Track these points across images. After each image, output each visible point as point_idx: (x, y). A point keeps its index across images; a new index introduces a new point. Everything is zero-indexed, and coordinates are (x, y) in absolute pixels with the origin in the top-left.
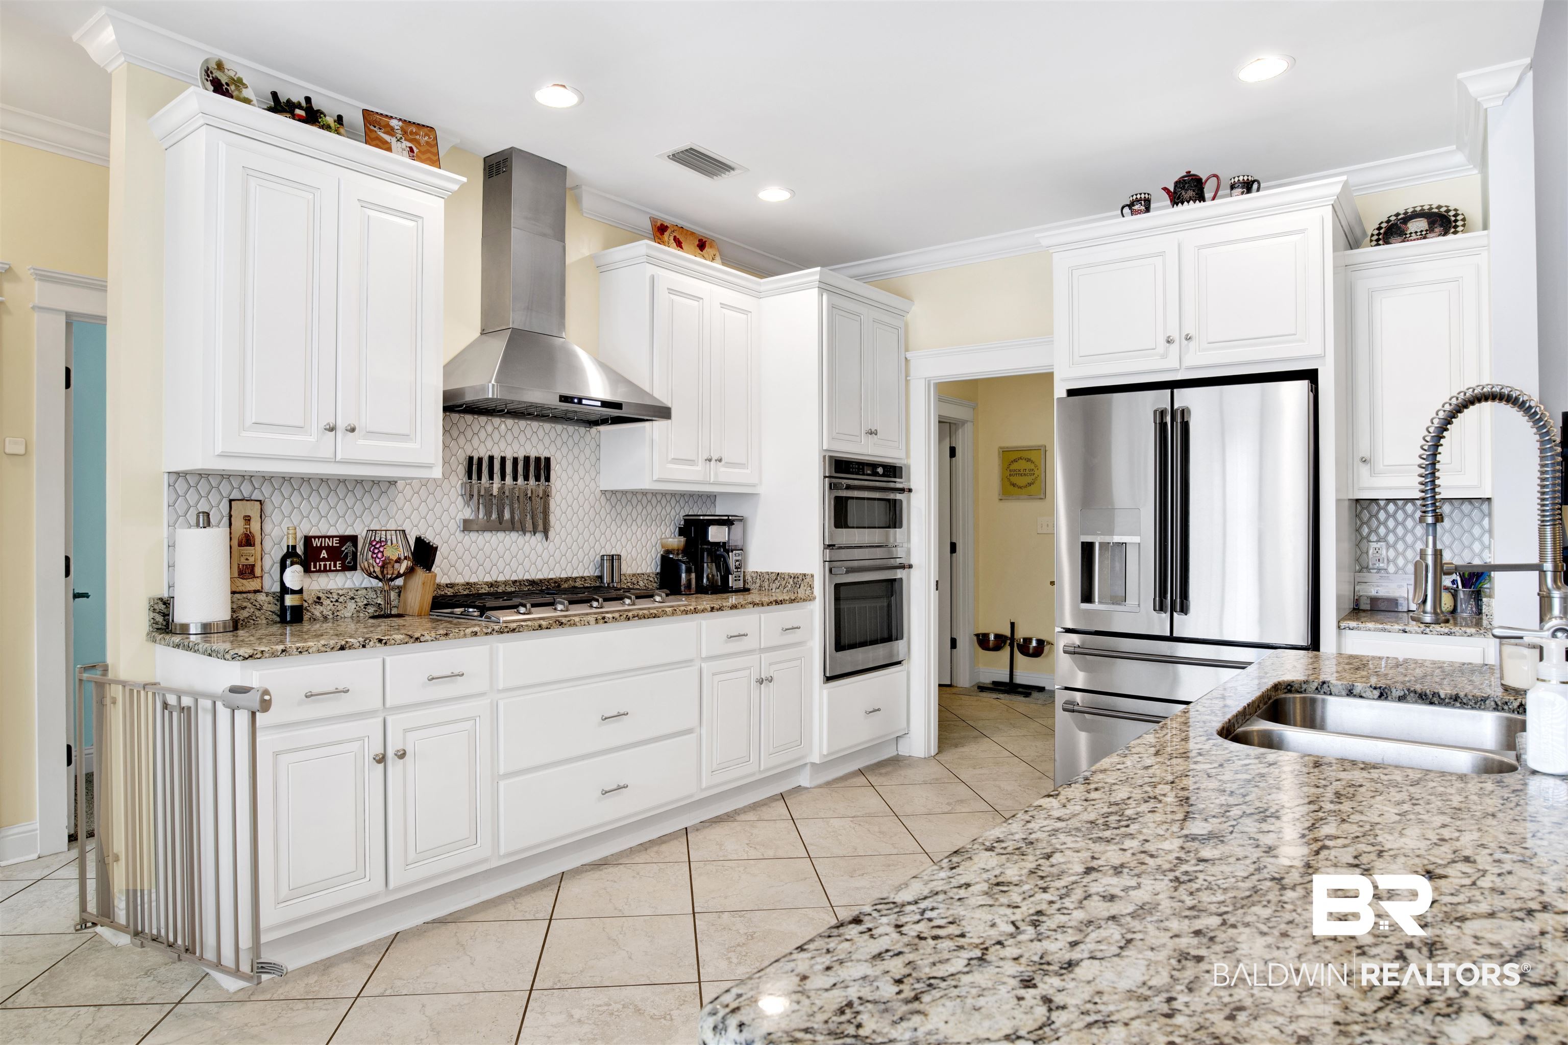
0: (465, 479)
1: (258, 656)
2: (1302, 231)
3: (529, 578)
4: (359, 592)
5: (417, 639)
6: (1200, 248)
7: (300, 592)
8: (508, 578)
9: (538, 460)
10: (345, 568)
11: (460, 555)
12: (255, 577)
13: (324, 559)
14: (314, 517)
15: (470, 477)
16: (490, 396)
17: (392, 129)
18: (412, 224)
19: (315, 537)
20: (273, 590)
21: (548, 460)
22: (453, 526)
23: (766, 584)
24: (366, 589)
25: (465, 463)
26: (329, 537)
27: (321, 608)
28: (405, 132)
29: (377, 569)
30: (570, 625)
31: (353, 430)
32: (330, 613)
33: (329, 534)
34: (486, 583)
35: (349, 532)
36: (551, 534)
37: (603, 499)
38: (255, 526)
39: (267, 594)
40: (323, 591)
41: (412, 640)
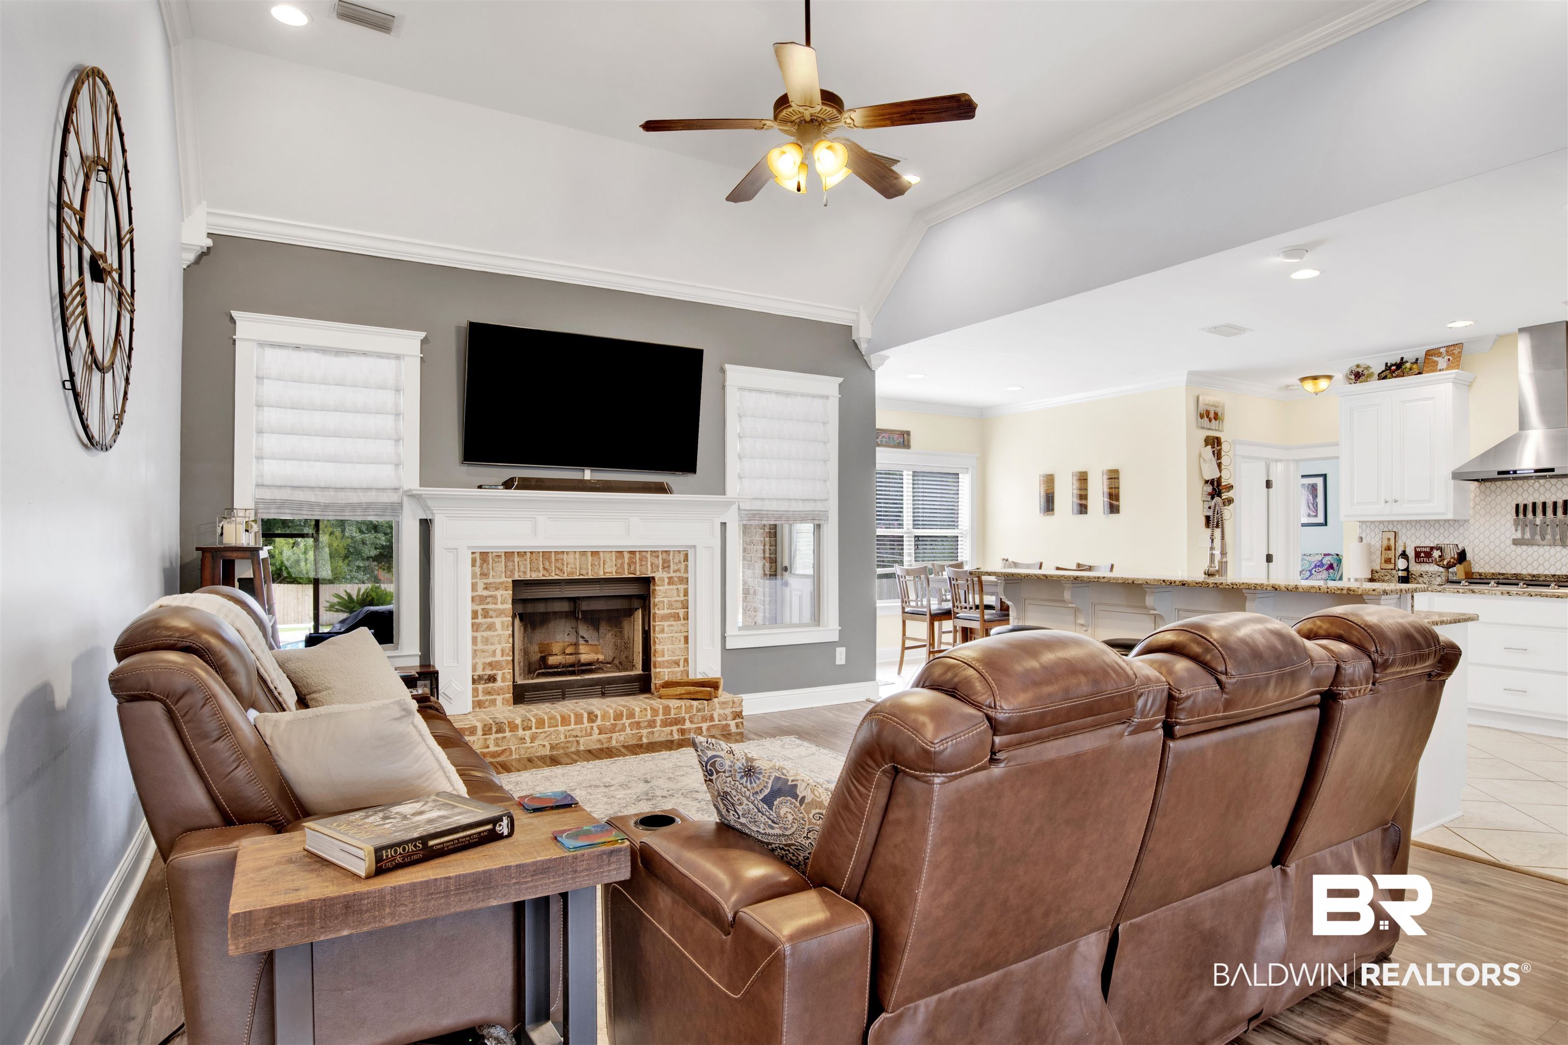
0: (1515, 517)
4: (1442, 574)
11: (1513, 558)
12: (1391, 563)
13: (1422, 557)
14: (1422, 538)
15: (1519, 515)
17: (1441, 353)
19: (1421, 547)
22: (1508, 542)
25: (1513, 508)
26: (1426, 547)
27: (1423, 579)
28: (1447, 352)
31: (1396, 501)
32: (1427, 581)
34: (1530, 575)
35: (1440, 545)
38: (1392, 542)
40: (1424, 571)
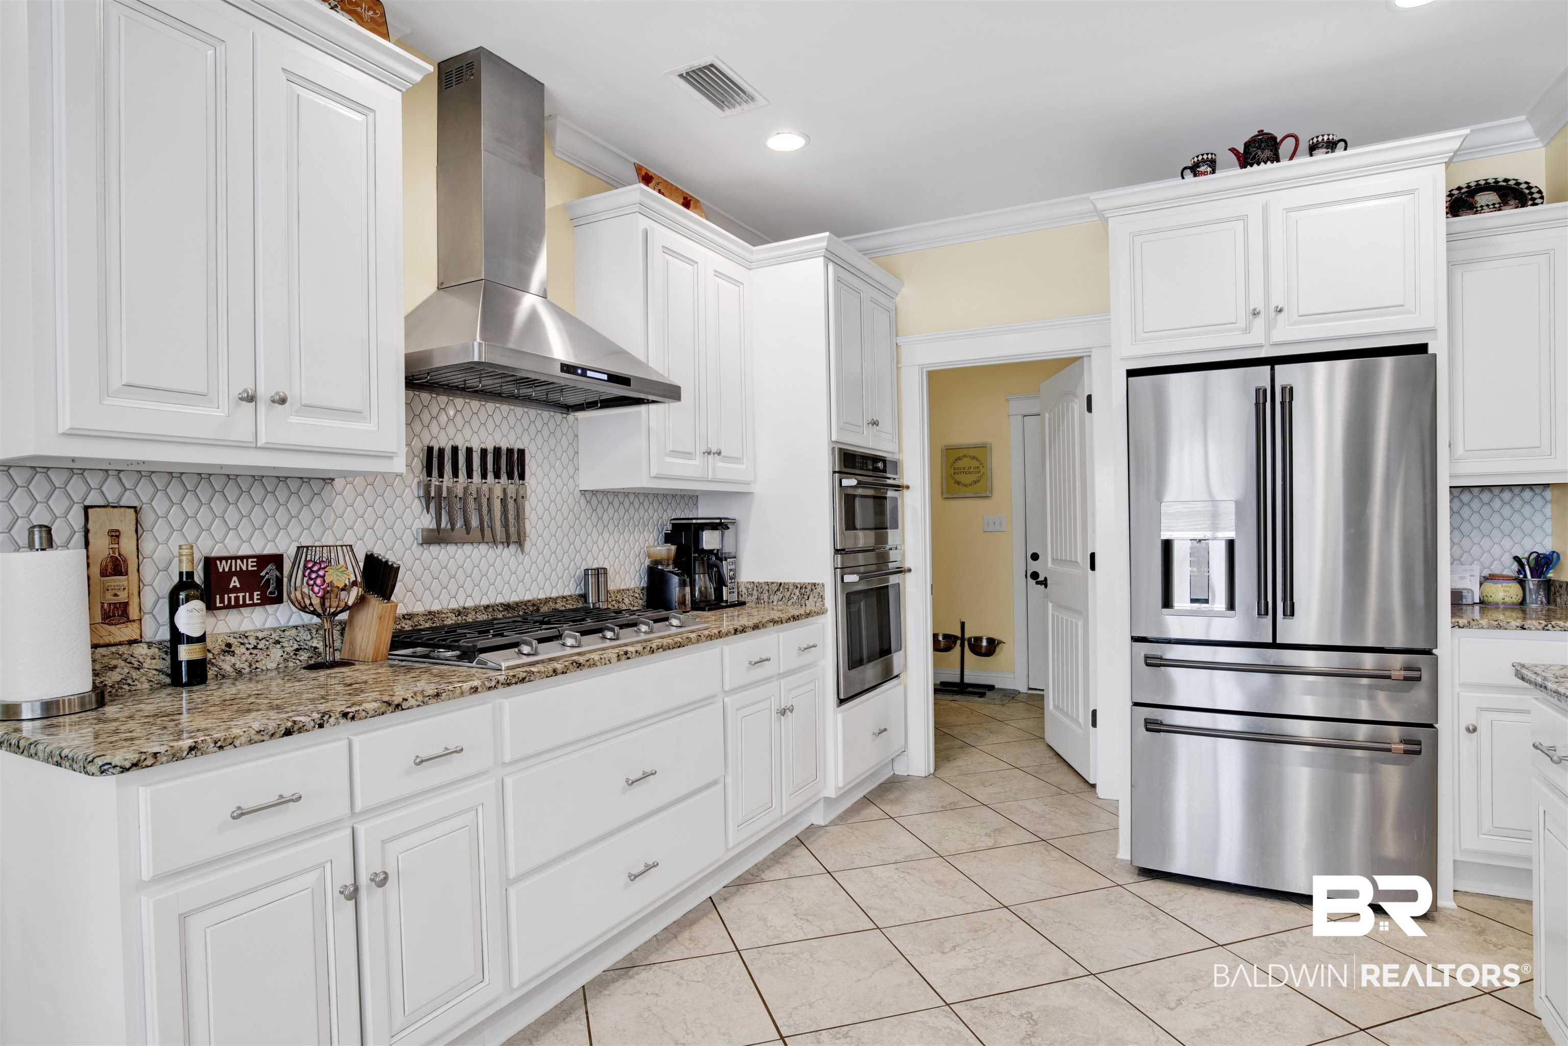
0: (423, 477)
1: (148, 762)
2: (1411, 192)
3: (502, 601)
4: (287, 633)
5: (398, 706)
6: (1289, 210)
7: (202, 639)
8: (477, 603)
9: (510, 451)
10: (266, 601)
11: (419, 576)
12: (129, 621)
13: (235, 590)
14: (218, 530)
15: (429, 474)
16: (476, 359)
18: (358, 117)
19: (221, 559)
20: (158, 638)
21: (521, 452)
22: (408, 537)
23: (765, 596)
24: (296, 627)
25: (423, 456)
26: (242, 558)
27: (233, 660)
28: (341, 1)
29: (316, 601)
30: (589, 666)
31: (283, 401)
32: (246, 666)
33: (240, 553)
34: (453, 611)
35: (269, 550)
36: (527, 545)
37: (583, 502)
38: (127, 546)
39: (150, 645)
40: (233, 634)
41: (390, 709)
